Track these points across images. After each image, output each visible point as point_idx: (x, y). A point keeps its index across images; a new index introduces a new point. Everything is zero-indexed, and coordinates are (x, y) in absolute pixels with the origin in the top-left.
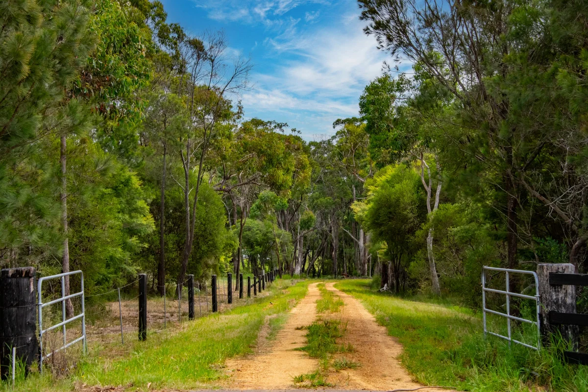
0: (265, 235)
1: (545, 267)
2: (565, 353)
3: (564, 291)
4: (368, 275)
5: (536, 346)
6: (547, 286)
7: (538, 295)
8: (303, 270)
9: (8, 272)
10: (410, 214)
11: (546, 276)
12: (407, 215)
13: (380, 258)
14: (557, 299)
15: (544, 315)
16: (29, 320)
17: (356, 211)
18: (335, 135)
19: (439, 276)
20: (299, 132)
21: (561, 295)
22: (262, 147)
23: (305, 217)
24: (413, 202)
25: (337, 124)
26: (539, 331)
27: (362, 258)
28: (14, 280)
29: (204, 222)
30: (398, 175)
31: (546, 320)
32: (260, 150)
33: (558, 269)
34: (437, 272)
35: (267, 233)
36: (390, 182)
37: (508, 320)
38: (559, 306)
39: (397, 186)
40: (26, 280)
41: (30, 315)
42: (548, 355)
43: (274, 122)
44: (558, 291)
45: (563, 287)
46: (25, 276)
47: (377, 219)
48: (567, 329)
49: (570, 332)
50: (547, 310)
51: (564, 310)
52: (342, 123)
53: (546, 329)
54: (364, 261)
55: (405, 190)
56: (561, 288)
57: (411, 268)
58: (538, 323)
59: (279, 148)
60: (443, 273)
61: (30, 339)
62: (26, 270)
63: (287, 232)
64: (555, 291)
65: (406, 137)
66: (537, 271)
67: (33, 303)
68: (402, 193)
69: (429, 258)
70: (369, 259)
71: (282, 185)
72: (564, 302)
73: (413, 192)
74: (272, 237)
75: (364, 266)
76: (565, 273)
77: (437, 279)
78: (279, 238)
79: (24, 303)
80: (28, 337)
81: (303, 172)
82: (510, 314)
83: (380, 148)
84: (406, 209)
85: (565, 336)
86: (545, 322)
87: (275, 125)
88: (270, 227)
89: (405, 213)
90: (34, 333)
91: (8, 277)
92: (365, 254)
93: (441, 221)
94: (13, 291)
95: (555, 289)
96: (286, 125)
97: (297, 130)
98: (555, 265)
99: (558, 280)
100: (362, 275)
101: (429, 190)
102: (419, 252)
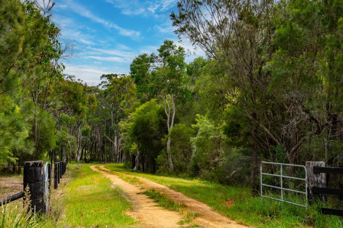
0: (61, 139)
1: (311, 163)
2: (322, 209)
3: (321, 176)
4: (119, 161)
5: (305, 205)
6: (312, 173)
7: (306, 178)
8: (81, 159)
9: (29, 163)
10: (154, 128)
11: (312, 168)
12: (153, 129)
13: (132, 152)
14: (317, 180)
15: (310, 189)
16: (41, 190)
17: (122, 126)
18: (101, 83)
19: (173, 162)
20: (82, 81)
21: (319, 178)
22: (71, 90)
23: (85, 129)
24: (156, 122)
25: (102, 77)
26: (307, 197)
27: (116, 152)
28: (33, 168)
29: (43, 132)
30: (148, 107)
31: (311, 191)
32: (70, 91)
33: (318, 164)
34: (172, 160)
35: (63, 137)
36: (144, 111)
37: (282, 190)
38: (318, 184)
39: (148, 113)
40: (39, 168)
41: (41, 188)
42: (313, 210)
43: (67, 75)
44: (318, 176)
45: (321, 174)
46: (39, 166)
47: (136, 131)
48: (322, 196)
49: (323, 198)
50: (312, 186)
51: (321, 186)
52: (106, 77)
53: (311, 196)
54: (117, 153)
55: (153, 115)
56: (319, 174)
57: (158, 158)
58: (306, 193)
59: (80, 90)
60: (176, 161)
61: (41, 201)
62: (40, 162)
63: (74, 137)
64: (316, 176)
65: (157, 87)
66: (306, 165)
67: (42, 181)
68: (151, 117)
69: (168, 153)
70: (120, 152)
71: (81, 111)
72: (321, 182)
73: (157, 116)
74: (65, 140)
75: (117, 157)
76: (322, 167)
77: (172, 164)
78: (70, 140)
79: (38, 181)
80: (40, 200)
81: (93, 104)
82: (283, 187)
83: (142, 92)
84: (152, 126)
85: (321, 199)
86: (310, 192)
87: (67, 76)
88: (64, 134)
89: (152, 128)
90: (43, 197)
91: (29, 166)
92: (117, 150)
93: (176, 133)
94: (33, 174)
95: (316, 175)
96: (74, 76)
97: (81, 80)
98: (317, 162)
99: (317, 170)
100: (116, 161)
101: (168, 116)
102: (163, 150)
